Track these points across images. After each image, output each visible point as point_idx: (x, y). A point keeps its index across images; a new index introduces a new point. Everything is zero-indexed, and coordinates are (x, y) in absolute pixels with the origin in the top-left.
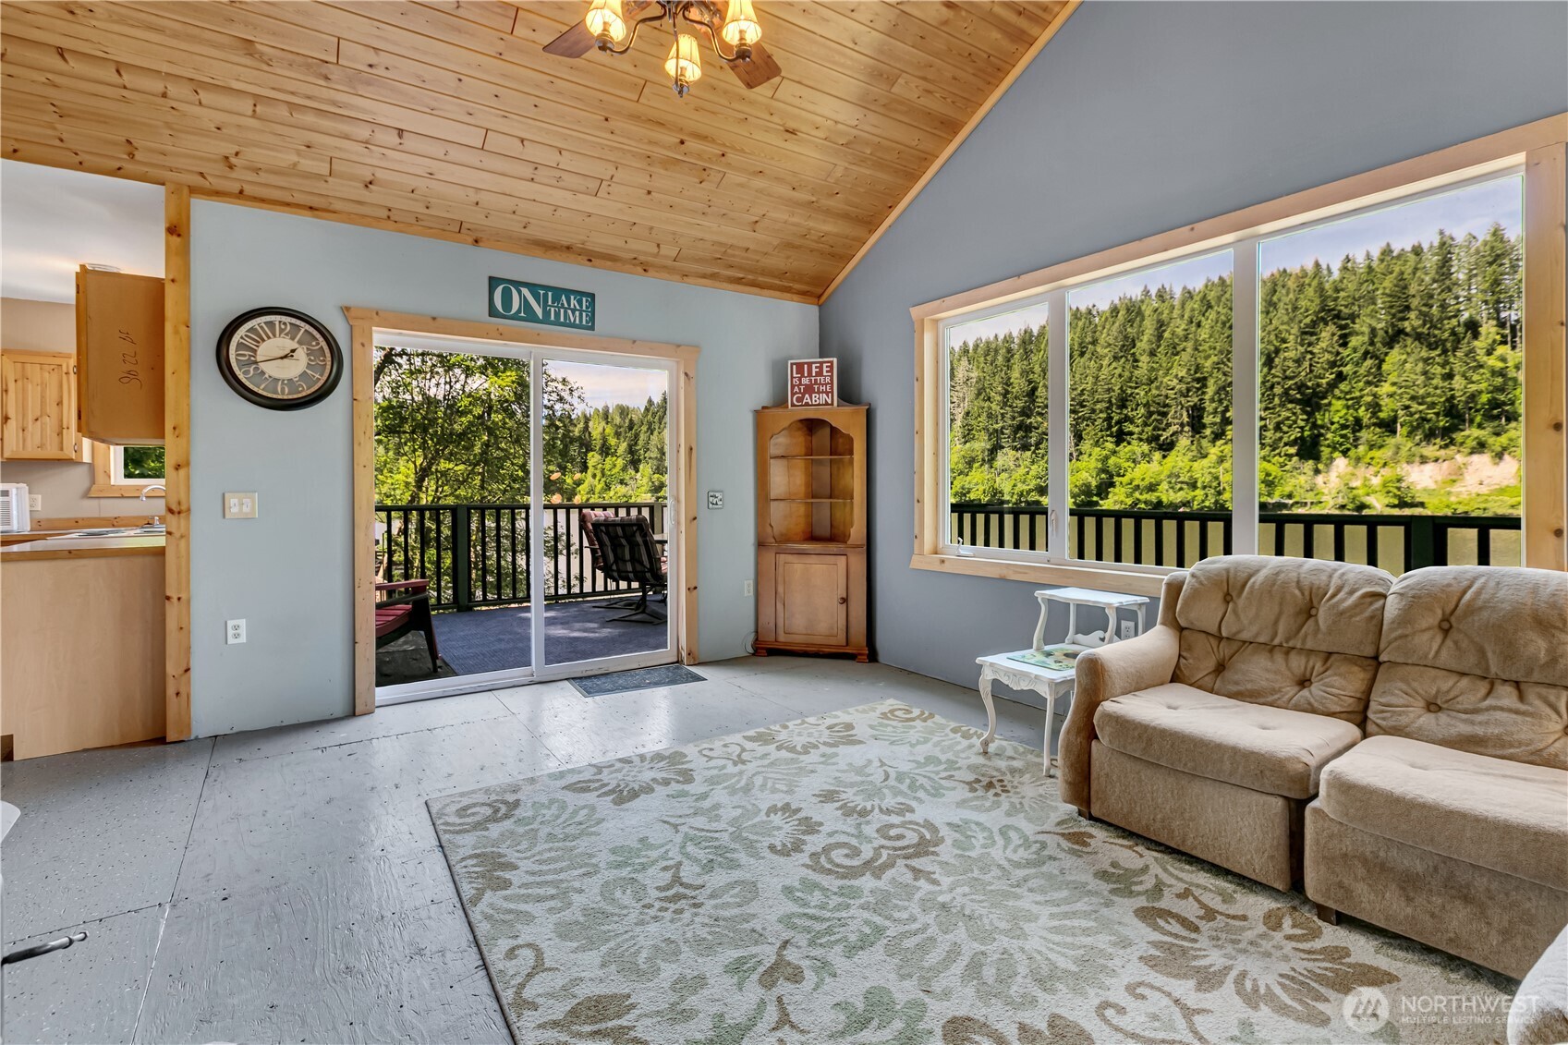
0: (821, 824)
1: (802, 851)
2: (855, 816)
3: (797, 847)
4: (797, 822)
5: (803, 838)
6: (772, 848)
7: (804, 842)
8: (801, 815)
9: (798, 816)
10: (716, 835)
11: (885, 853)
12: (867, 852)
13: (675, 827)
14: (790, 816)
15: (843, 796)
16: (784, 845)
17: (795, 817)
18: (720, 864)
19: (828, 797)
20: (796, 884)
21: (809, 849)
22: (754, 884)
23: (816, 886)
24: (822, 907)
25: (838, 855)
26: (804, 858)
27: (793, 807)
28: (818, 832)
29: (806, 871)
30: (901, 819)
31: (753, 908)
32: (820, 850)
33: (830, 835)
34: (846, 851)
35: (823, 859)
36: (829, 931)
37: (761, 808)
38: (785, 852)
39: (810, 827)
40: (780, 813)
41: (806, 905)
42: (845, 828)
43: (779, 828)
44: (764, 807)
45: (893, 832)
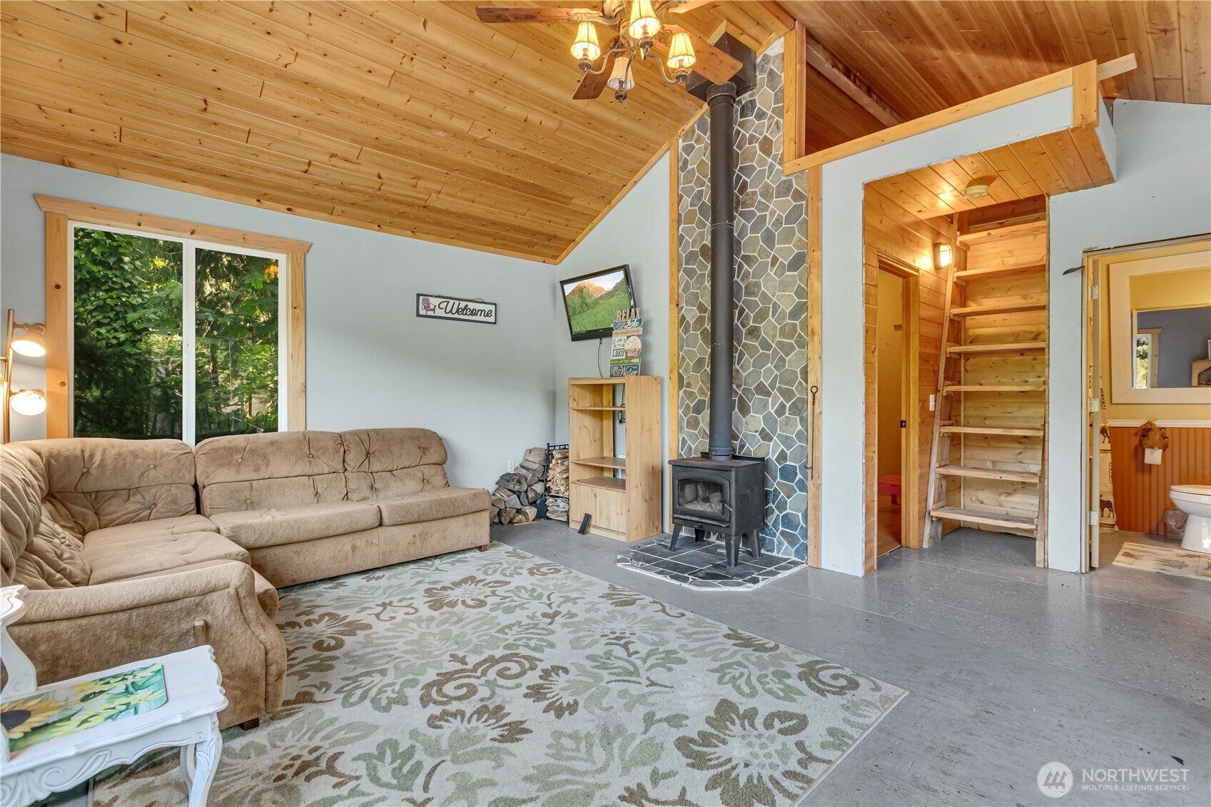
0: (526, 696)
1: (543, 670)
2: (491, 707)
3: (546, 674)
4: (548, 696)
5: (543, 682)
6: (566, 671)
7: (541, 677)
8: (544, 704)
9: (546, 702)
10: (614, 678)
11: (479, 674)
12: (492, 674)
13: (653, 684)
14: (555, 702)
15: (496, 733)
16: (558, 675)
17: (550, 701)
18: (601, 658)
19: (516, 731)
20: (546, 649)
21: (538, 672)
22: (573, 648)
23: (534, 649)
24: (529, 639)
25: (515, 668)
26: (541, 666)
27: (552, 712)
28: (528, 688)
29: (540, 657)
30: (448, 707)
31: (572, 636)
32: (529, 672)
33: (518, 686)
34: (508, 672)
35: (527, 665)
36: (527, 629)
37: (585, 711)
38: (556, 669)
39: (536, 693)
40: (565, 705)
41: (539, 640)
42: (505, 692)
43: (563, 689)
44: (581, 711)
45: (464, 691)
